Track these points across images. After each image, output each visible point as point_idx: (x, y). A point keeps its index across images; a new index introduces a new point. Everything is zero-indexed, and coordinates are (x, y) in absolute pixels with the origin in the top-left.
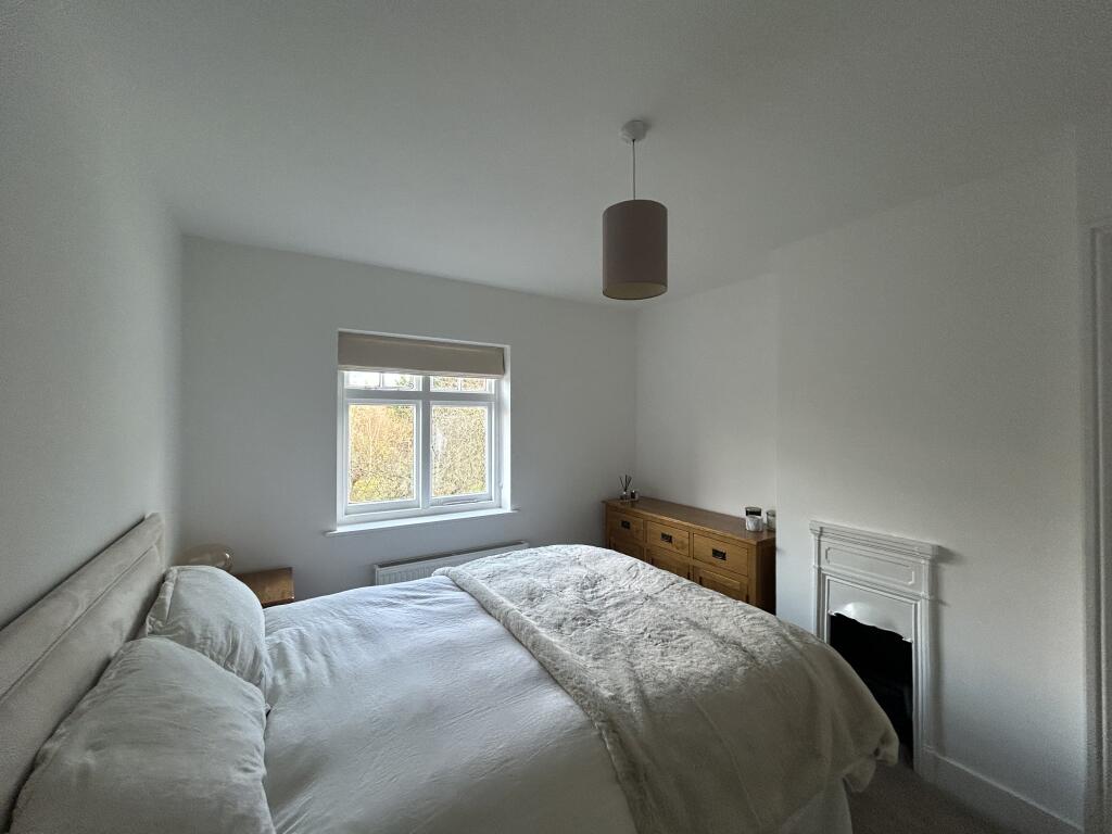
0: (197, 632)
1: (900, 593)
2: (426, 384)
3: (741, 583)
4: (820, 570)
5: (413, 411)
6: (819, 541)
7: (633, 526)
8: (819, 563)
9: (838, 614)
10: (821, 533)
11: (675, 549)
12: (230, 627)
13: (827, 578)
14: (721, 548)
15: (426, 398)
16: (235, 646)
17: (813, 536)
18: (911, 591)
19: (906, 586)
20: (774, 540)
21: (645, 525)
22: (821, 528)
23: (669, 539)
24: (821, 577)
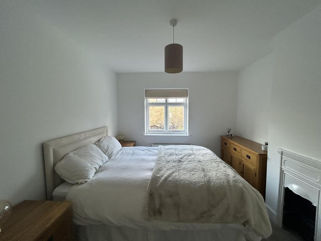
0: (102, 146)
1: (313, 184)
2: (166, 101)
3: (254, 168)
4: (281, 168)
5: (163, 108)
6: (282, 157)
7: (227, 144)
8: (281, 165)
9: (287, 187)
10: (282, 153)
11: (237, 153)
12: (108, 146)
13: (285, 172)
14: (249, 155)
15: (166, 104)
16: (108, 150)
17: (279, 155)
18: (317, 184)
19: (316, 182)
20: (267, 155)
21: (230, 145)
22: (282, 152)
23: (235, 149)
24: (282, 172)
